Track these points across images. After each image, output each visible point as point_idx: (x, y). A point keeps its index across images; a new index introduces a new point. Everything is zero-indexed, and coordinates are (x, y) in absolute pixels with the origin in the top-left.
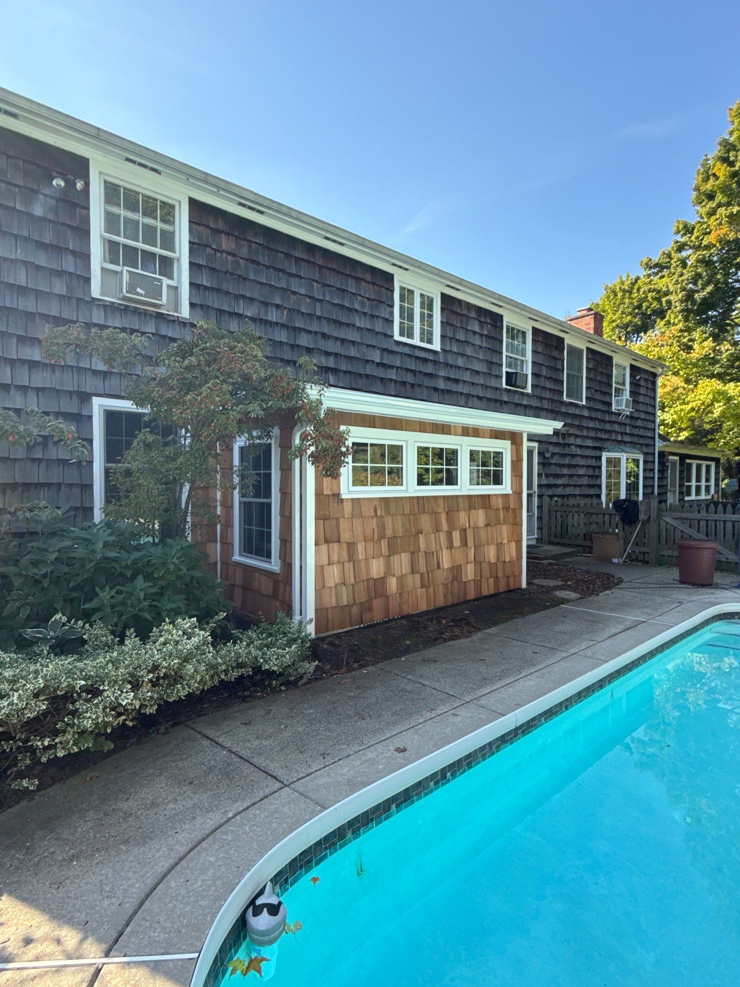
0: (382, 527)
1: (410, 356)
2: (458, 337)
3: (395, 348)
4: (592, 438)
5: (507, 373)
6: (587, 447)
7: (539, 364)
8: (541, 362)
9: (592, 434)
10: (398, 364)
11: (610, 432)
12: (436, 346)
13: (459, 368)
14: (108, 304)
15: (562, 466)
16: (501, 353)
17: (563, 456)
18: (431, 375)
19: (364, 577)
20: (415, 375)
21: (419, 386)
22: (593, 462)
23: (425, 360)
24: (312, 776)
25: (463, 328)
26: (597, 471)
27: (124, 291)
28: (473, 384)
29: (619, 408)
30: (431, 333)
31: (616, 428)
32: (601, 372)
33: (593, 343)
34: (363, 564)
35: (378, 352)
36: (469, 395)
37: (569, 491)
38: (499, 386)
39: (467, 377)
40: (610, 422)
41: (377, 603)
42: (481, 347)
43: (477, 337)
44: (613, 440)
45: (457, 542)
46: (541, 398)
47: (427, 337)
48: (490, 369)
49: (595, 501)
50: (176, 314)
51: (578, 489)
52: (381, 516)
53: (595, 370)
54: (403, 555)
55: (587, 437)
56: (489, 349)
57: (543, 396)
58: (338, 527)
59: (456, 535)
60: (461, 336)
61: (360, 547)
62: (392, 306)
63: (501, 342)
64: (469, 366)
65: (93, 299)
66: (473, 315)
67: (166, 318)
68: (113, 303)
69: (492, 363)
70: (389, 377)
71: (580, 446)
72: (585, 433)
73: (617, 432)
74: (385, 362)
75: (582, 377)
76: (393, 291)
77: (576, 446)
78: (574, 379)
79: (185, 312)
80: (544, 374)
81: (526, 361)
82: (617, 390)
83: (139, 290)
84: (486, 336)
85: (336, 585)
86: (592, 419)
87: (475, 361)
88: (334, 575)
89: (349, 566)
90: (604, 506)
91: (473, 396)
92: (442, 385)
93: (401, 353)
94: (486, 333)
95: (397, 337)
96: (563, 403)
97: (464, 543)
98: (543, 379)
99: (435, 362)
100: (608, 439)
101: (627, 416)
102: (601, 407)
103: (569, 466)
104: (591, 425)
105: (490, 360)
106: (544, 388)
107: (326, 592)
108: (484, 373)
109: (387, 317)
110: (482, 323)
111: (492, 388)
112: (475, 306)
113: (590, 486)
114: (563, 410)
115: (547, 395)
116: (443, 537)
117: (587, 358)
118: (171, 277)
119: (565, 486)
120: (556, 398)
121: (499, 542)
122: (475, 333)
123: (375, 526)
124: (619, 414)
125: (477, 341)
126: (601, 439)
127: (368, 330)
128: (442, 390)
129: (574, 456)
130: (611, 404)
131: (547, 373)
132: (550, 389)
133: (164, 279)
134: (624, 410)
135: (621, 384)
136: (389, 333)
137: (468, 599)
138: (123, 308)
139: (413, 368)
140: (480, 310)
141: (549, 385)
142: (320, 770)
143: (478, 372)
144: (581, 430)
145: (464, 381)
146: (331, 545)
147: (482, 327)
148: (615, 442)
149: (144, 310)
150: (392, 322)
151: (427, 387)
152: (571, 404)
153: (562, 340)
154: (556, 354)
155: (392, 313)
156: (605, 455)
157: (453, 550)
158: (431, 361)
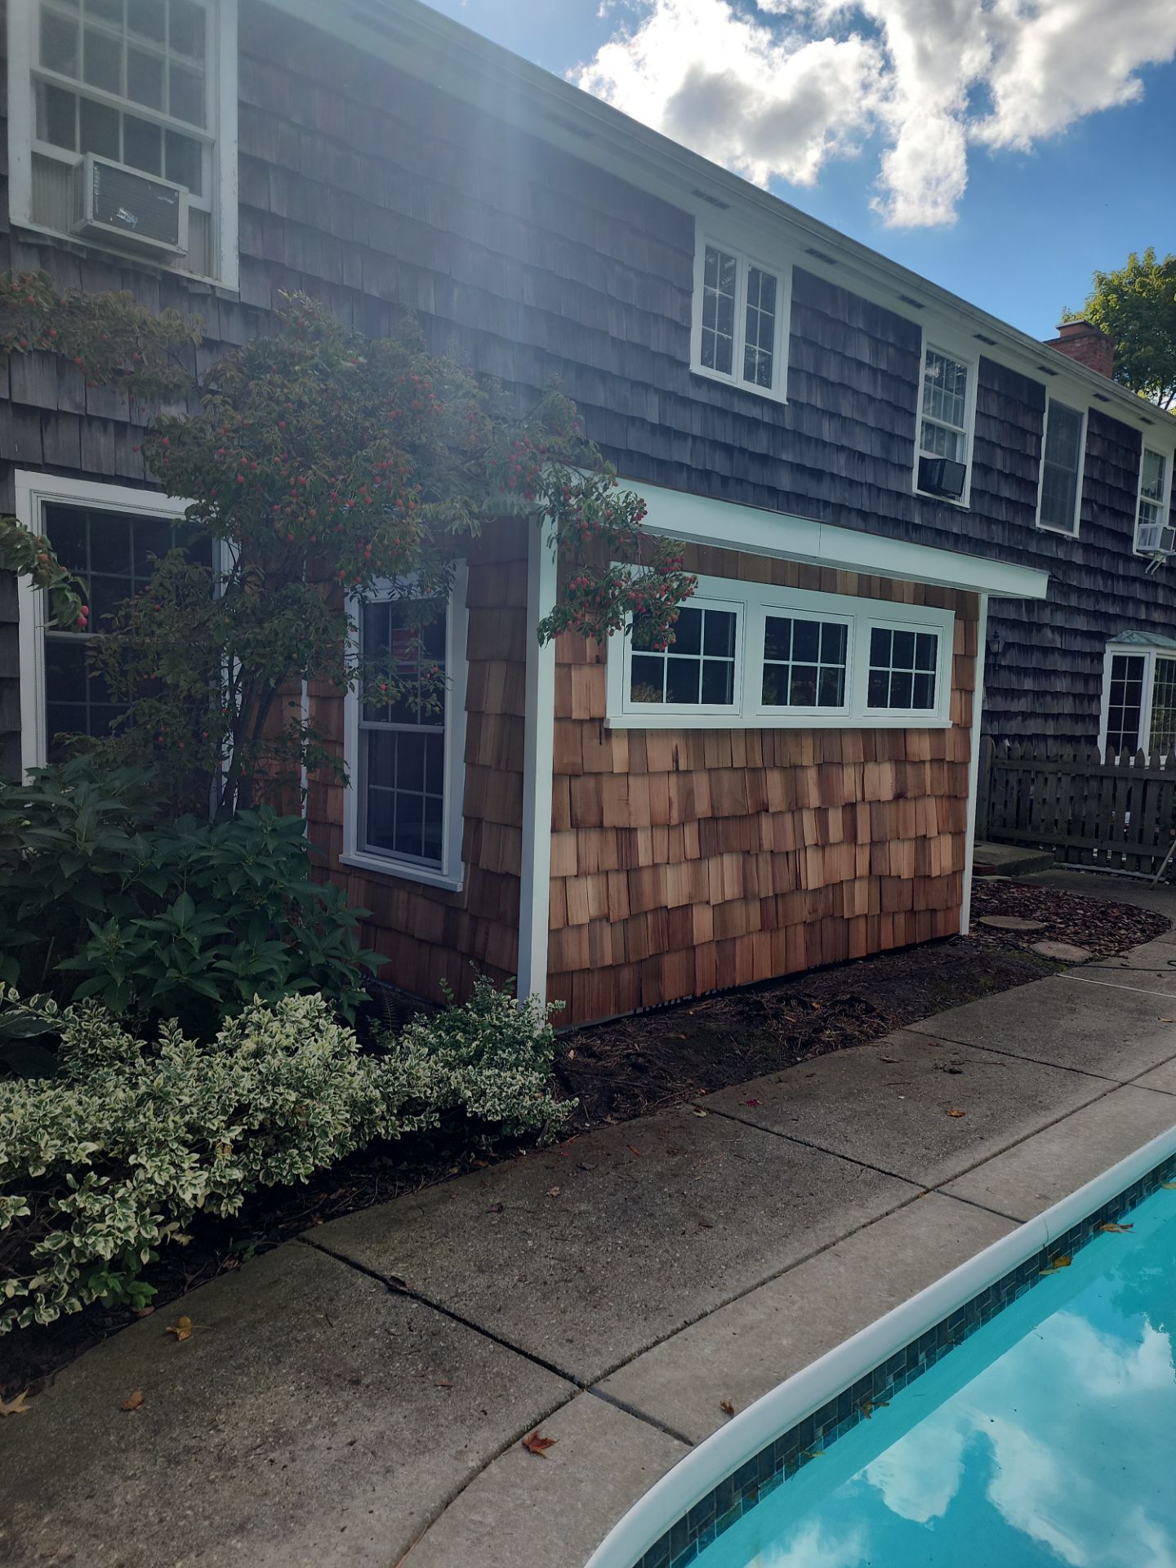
0: (688, 795)
1: (722, 412)
2: (825, 375)
3: (693, 393)
4: (1086, 613)
5: (922, 459)
6: (1076, 632)
7: (990, 443)
8: (994, 440)
9: (1087, 604)
10: (696, 430)
11: (1124, 600)
12: (778, 392)
13: (825, 444)
14: (49, 243)
15: (1021, 671)
16: (913, 415)
17: (1026, 649)
18: (764, 459)
19: (648, 904)
20: (731, 458)
21: (739, 481)
22: (1084, 666)
23: (753, 424)
24: (636, 1363)
25: (837, 353)
26: (1091, 683)
27: (89, 215)
28: (851, 483)
29: (1147, 548)
30: (767, 363)
31: (1138, 592)
32: (1117, 468)
33: (1105, 399)
34: (647, 877)
35: (654, 400)
36: (841, 507)
37: (1033, 727)
38: (904, 490)
39: (839, 465)
40: (1125, 578)
41: (672, 964)
42: (871, 399)
43: (865, 374)
44: (1129, 619)
45: (836, 831)
46: (990, 521)
47: (760, 371)
48: (887, 450)
49: (1085, 750)
50: (207, 280)
51: (1051, 723)
52: (688, 772)
53: (1104, 462)
54: (727, 858)
55: (1077, 611)
56: (889, 403)
57: (994, 515)
58: (598, 792)
59: (835, 818)
60: (832, 372)
61: (642, 840)
62: (688, 293)
63: (915, 387)
64: (845, 443)
65: (16, 229)
66: (860, 323)
67: (185, 289)
68: (60, 241)
69: (892, 436)
70: (676, 458)
71: (1061, 630)
72: (1073, 601)
73: (1138, 602)
74: (670, 423)
75: (1076, 475)
76: (691, 257)
77: (1054, 629)
78: (1060, 480)
79: (229, 276)
80: (999, 466)
81: (963, 435)
82: (1145, 507)
83: (123, 213)
84: (884, 372)
85: (592, 920)
86: (1089, 570)
87: (857, 430)
88: (586, 900)
89: (618, 882)
90: (1103, 762)
91: (850, 510)
92: (785, 481)
93: (704, 405)
94: (883, 366)
95: (697, 367)
96: (1032, 532)
97: (851, 836)
98: (995, 476)
99: (775, 430)
100: (1118, 616)
101: (1161, 567)
102: (1110, 544)
103: (1039, 673)
104: (1087, 583)
105: (888, 429)
106: (998, 498)
107: (570, 937)
108: (875, 459)
109: (677, 318)
110: (877, 344)
111: (889, 492)
112: (865, 301)
113: (1076, 718)
114: (1033, 549)
115: (1002, 513)
116: (808, 820)
117: (1088, 432)
118: (195, 189)
119: (1026, 716)
120: (1019, 521)
121: (921, 832)
122: (860, 365)
123: (673, 793)
124: (1145, 562)
125: (864, 384)
126: (1107, 617)
127: (635, 346)
128: (787, 493)
129: (1047, 651)
130: (1129, 539)
131: (1004, 466)
132: (1008, 500)
133: (183, 190)
134: (1157, 552)
135: (1153, 496)
136: (680, 357)
137: (854, 955)
138: (84, 255)
139: (729, 441)
140: (874, 313)
141: (1007, 492)
142: (647, 1349)
143: (862, 456)
144: (1066, 595)
145: (833, 476)
146: (582, 835)
147: (875, 353)
148: (1133, 624)
149: (135, 264)
150: (688, 330)
151: (755, 485)
152: (1049, 535)
153: (1040, 389)
154: (1026, 422)
155: (687, 311)
156: (1110, 652)
157: (827, 850)
158: (765, 424)
